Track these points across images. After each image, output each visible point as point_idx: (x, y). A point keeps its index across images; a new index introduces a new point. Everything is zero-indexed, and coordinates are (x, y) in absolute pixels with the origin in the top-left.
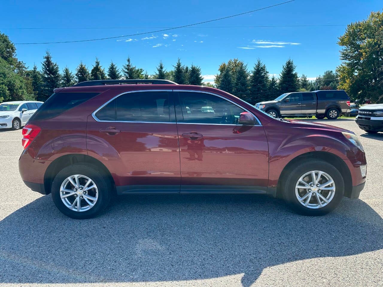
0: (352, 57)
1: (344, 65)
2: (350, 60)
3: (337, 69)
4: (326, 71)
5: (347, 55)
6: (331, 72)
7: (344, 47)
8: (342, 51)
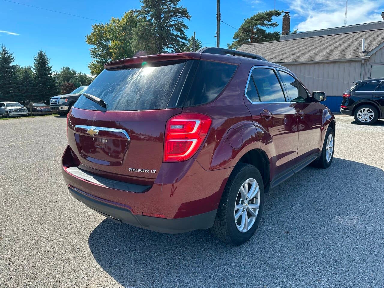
0: (100, 56)
1: (95, 63)
2: (99, 59)
3: (89, 65)
4: (62, 67)
5: (96, 53)
6: (69, 68)
7: (93, 46)
8: (91, 50)
